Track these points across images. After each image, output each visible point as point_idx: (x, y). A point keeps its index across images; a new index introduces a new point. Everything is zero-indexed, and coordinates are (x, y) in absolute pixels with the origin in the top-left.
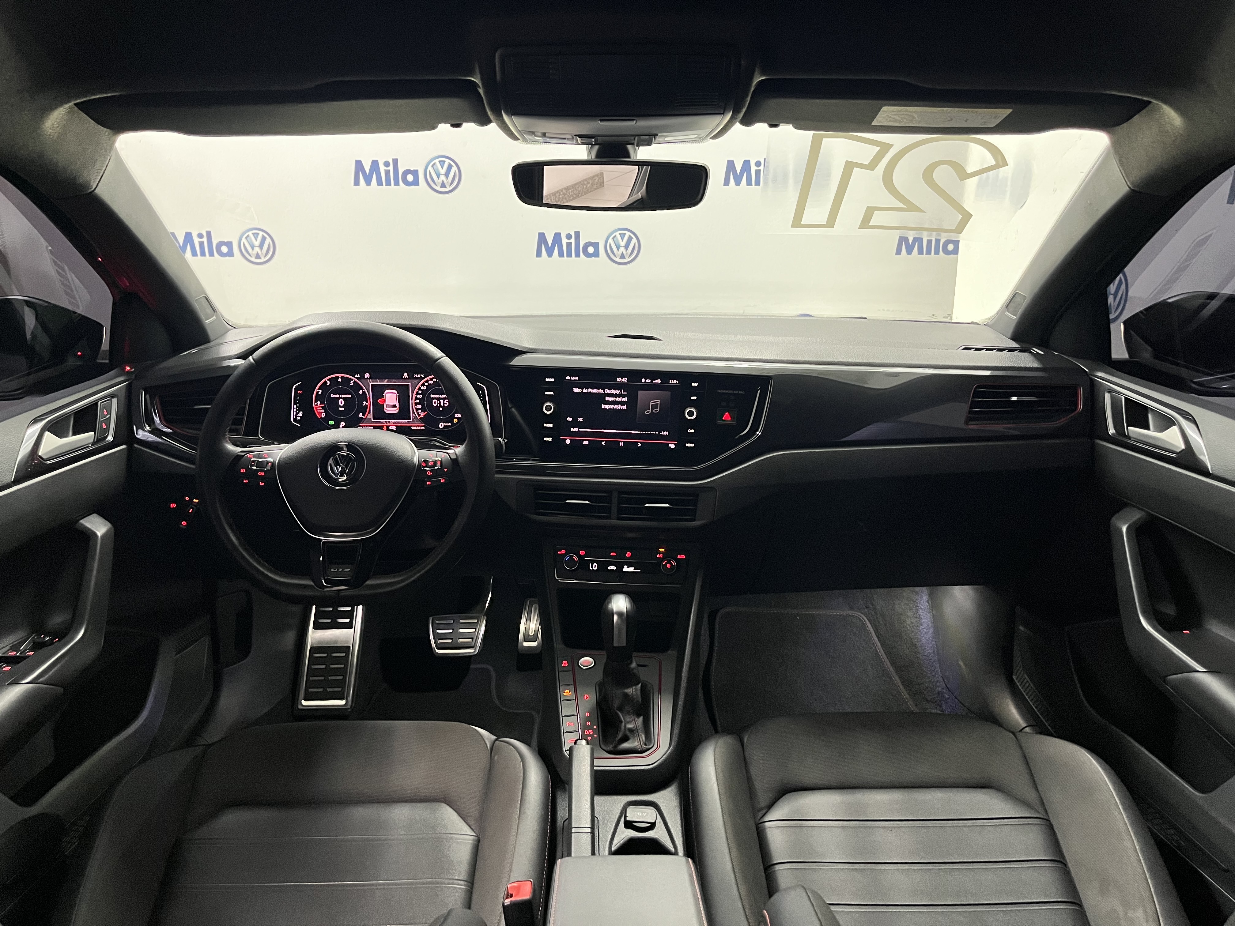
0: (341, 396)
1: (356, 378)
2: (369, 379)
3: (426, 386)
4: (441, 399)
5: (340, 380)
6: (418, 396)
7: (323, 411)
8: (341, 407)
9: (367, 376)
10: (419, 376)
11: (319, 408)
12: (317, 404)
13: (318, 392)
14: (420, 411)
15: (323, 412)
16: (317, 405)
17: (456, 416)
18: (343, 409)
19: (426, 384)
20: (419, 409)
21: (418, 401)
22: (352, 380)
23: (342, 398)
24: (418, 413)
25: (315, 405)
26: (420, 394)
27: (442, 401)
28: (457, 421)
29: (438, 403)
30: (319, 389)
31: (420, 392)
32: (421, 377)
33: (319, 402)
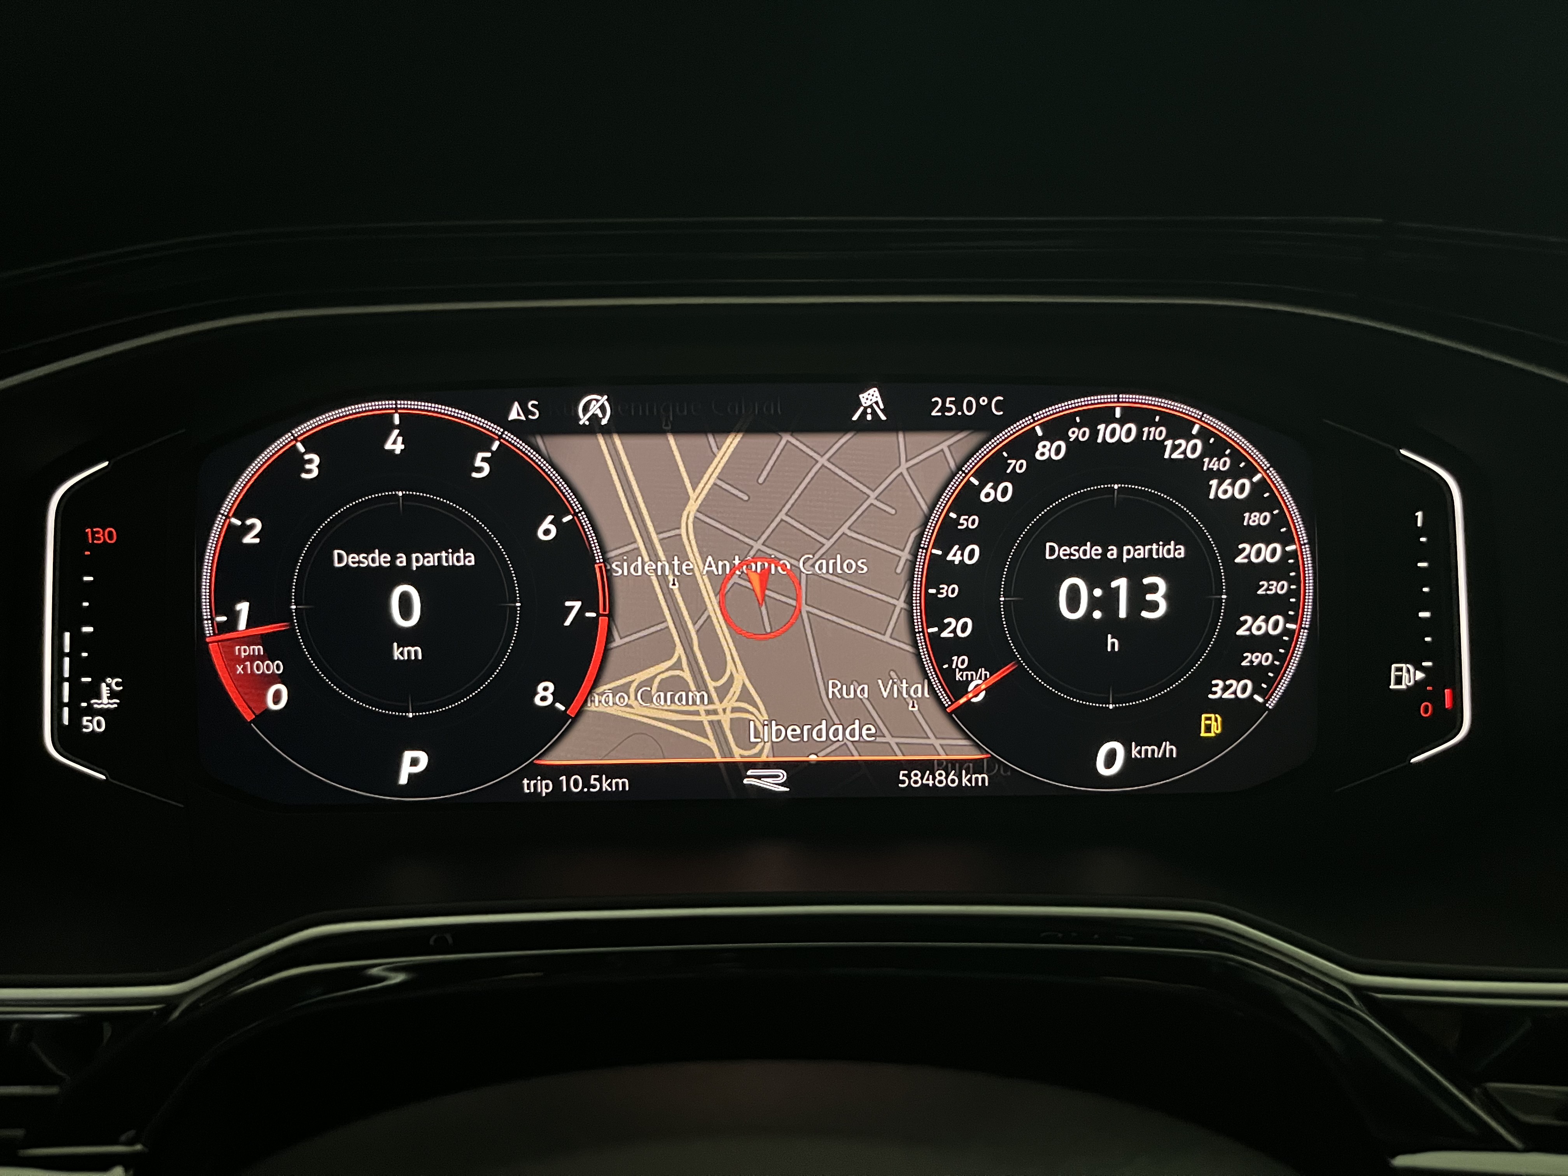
0: (401, 561)
1: (515, 428)
2: (606, 431)
3: (1013, 477)
4: (1118, 568)
5: (395, 444)
6: (955, 556)
7: (276, 667)
8: (406, 637)
9: (594, 409)
10: (970, 405)
11: (243, 651)
12: (234, 617)
13: (234, 534)
14: (959, 662)
15: (273, 679)
16: (231, 624)
17: (1218, 691)
18: (415, 652)
19: (1018, 466)
20: (956, 646)
21: (950, 591)
22: (484, 442)
23: (405, 575)
24: (948, 676)
25: (221, 628)
26: (965, 538)
27: (1121, 583)
28: (1216, 728)
29: (1094, 603)
30: (242, 512)
31: (969, 522)
32: (983, 410)
33: (243, 608)
